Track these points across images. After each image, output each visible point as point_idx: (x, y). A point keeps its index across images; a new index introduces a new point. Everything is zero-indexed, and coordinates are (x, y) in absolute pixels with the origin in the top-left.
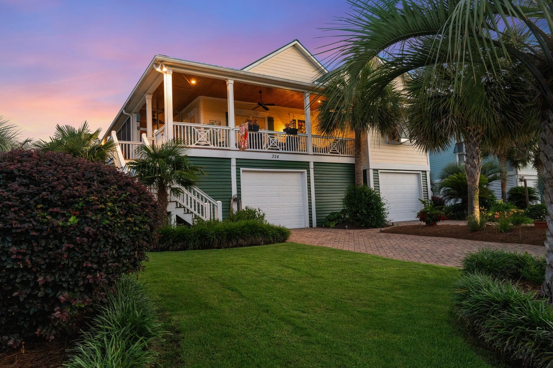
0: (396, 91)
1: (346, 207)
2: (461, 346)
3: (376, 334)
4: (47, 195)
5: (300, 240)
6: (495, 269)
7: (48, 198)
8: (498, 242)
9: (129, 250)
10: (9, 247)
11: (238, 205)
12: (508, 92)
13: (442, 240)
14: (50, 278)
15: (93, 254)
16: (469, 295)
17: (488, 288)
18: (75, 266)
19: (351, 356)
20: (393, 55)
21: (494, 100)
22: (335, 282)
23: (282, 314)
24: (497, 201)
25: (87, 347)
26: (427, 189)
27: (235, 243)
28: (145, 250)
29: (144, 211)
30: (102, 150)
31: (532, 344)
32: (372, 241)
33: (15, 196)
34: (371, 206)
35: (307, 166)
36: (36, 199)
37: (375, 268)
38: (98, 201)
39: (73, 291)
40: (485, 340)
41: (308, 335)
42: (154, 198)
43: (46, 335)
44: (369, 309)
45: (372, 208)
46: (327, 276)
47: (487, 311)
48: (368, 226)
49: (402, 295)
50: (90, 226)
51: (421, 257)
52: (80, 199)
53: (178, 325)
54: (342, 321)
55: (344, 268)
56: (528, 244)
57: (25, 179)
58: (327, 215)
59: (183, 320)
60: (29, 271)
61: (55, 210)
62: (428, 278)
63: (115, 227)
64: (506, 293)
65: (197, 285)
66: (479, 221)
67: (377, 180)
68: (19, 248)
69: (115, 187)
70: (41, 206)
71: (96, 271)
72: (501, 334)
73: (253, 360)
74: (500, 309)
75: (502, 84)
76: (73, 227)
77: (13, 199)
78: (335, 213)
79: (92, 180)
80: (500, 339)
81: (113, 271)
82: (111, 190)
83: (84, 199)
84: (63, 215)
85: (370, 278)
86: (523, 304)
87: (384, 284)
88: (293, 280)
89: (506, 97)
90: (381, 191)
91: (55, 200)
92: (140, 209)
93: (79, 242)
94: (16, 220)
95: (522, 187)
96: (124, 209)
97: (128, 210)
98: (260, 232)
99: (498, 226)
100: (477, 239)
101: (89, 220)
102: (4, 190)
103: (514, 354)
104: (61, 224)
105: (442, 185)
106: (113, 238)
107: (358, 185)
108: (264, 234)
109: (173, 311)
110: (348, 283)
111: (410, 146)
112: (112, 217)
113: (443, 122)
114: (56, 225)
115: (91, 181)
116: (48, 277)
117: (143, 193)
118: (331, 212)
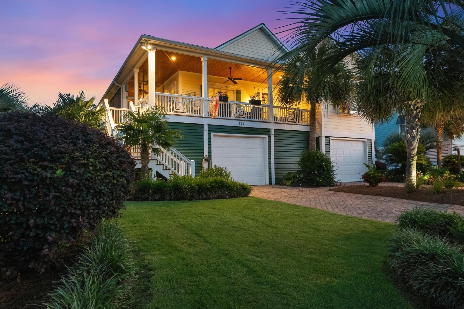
0: (348, 69)
1: (301, 168)
2: (392, 291)
3: (319, 278)
4: (38, 150)
5: (260, 195)
6: (427, 225)
7: (39, 153)
8: (431, 202)
9: (108, 199)
10: (5, 194)
11: (209, 164)
12: (446, 71)
13: (382, 199)
14: (39, 221)
15: (77, 202)
16: (401, 247)
17: (418, 242)
18: (61, 212)
19: (295, 297)
20: (344, 36)
21: (433, 78)
22: (287, 231)
23: (240, 257)
24: (432, 166)
25: (70, 279)
26: (372, 155)
27: (204, 196)
28: (123, 200)
29: (121, 166)
30: (96, 115)
31: (454, 293)
32: (322, 198)
33: (12, 151)
34: (322, 168)
35: (268, 133)
36: (28, 154)
37: (322, 221)
38: (81, 157)
39: (59, 232)
40: (413, 287)
41: (260, 277)
42: (132, 156)
43: (38, 269)
44: (314, 256)
45: (323, 170)
46: (280, 227)
47: (416, 263)
48: (319, 185)
49: (344, 245)
50: (74, 178)
51: (363, 213)
52: (66, 155)
53: (150, 264)
54: (290, 266)
55: (295, 221)
56: (458, 205)
57: (21, 136)
58: (285, 175)
59: (155, 260)
60: (22, 214)
61: (45, 163)
62: (368, 231)
63: (96, 179)
64: (434, 247)
65: (169, 231)
66: (416, 184)
67: (328, 146)
68: (14, 195)
69: (96, 145)
70: (33, 160)
71: (79, 216)
72: (427, 283)
73: (211, 296)
74: (428, 261)
75: (441, 64)
76: (60, 178)
77: (10, 153)
78: (291, 173)
79: (77, 138)
80: (426, 287)
81: (94, 216)
82: (93, 148)
83: (70, 155)
84: (52, 168)
85: (318, 230)
86: (448, 258)
87: (329, 235)
88: (250, 229)
89: (444, 76)
90: (331, 155)
91: (45, 155)
92: (117, 165)
93: (64, 192)
94: (11, 171)
95: (456, 155)
96: (104, 164)
97: (108, 165)
98: (226, 187)
99: (432, 188)
100: (413, 199)
101: (74, 173)
102: (2, 146)
103: (438, 300)
104: (49, 175)
105: (385, 152)
106: (94, 189)
107: (312, 150)
108: (229, 189)
109: (147, 252)
110: (297, 234)
111: (357, 118)
112: (93, 171)
113: (387, 97)
114: (44, 176)
115: (76, 140)
116: (38, 220)
117: (122, 152)
118: (288, 172)
